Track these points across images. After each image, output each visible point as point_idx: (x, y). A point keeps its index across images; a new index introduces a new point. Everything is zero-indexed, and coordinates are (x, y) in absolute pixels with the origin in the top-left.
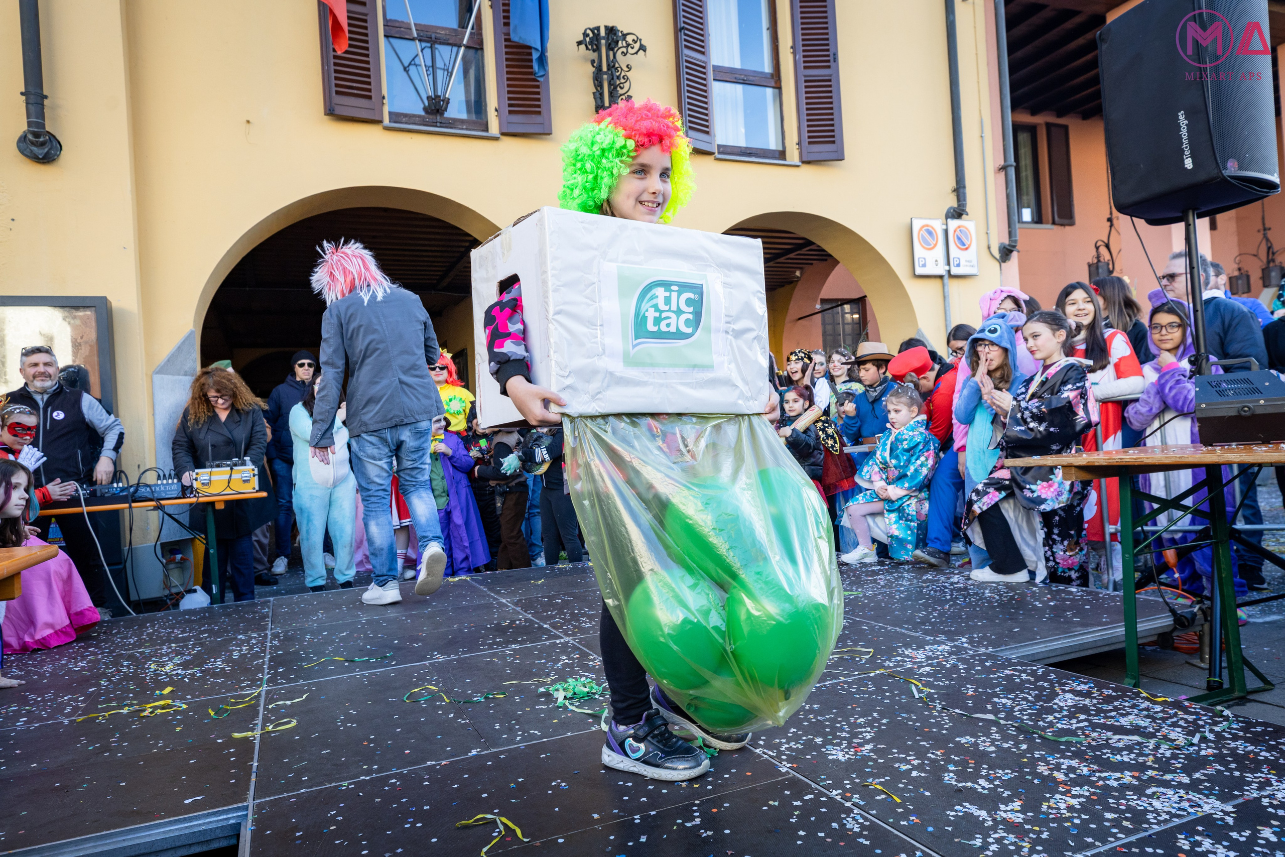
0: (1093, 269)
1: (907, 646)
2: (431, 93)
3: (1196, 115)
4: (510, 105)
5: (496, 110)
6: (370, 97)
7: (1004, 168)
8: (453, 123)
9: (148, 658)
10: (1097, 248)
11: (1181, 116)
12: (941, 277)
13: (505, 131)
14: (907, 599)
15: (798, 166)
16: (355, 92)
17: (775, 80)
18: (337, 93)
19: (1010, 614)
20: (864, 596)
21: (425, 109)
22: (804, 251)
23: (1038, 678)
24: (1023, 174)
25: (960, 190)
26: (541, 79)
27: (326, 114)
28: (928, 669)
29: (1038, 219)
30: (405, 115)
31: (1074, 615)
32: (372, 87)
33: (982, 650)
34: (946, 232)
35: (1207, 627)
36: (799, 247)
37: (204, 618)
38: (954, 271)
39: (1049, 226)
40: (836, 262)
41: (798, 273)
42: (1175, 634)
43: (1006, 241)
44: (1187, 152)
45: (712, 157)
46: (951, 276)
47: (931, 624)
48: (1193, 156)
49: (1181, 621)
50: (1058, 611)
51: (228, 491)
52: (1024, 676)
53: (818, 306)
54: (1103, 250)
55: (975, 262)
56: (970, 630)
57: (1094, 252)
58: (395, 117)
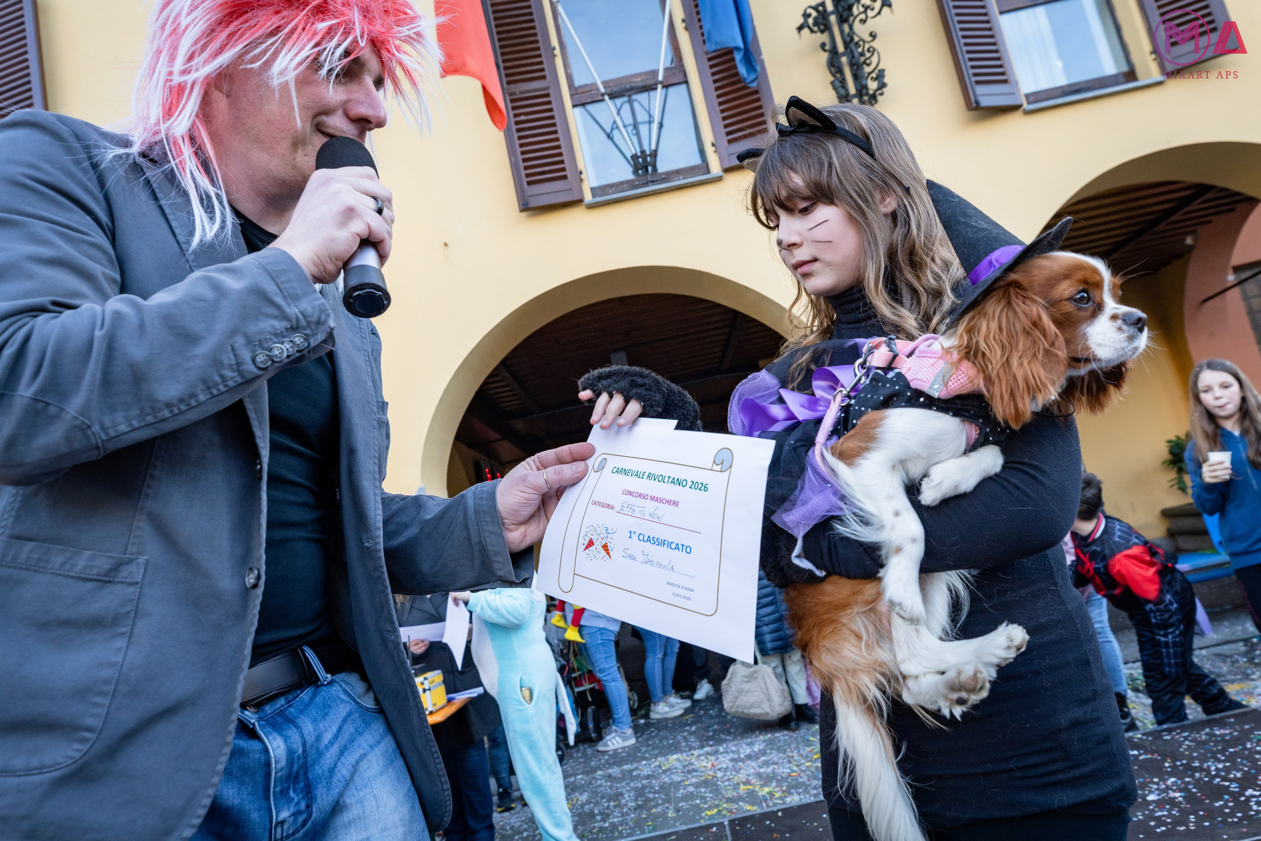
2: (636, 152)
4: (728, 134)
5: (713, 145)
6: (565, 177)
8: (667, 177)
13: (728, 165)
15: (1160, 83)
16: (548, 176)
18: (529, 183)
21: (635, 171)
22: (1197, 205)
26: (755, 84)
27: (522, 211)
30: (611, 186)
32: (566, 165)
36: (1188, 200)
41: (1189, 241)
45: (1021, 111)
53: (1231, 278)
58: (599, 190)
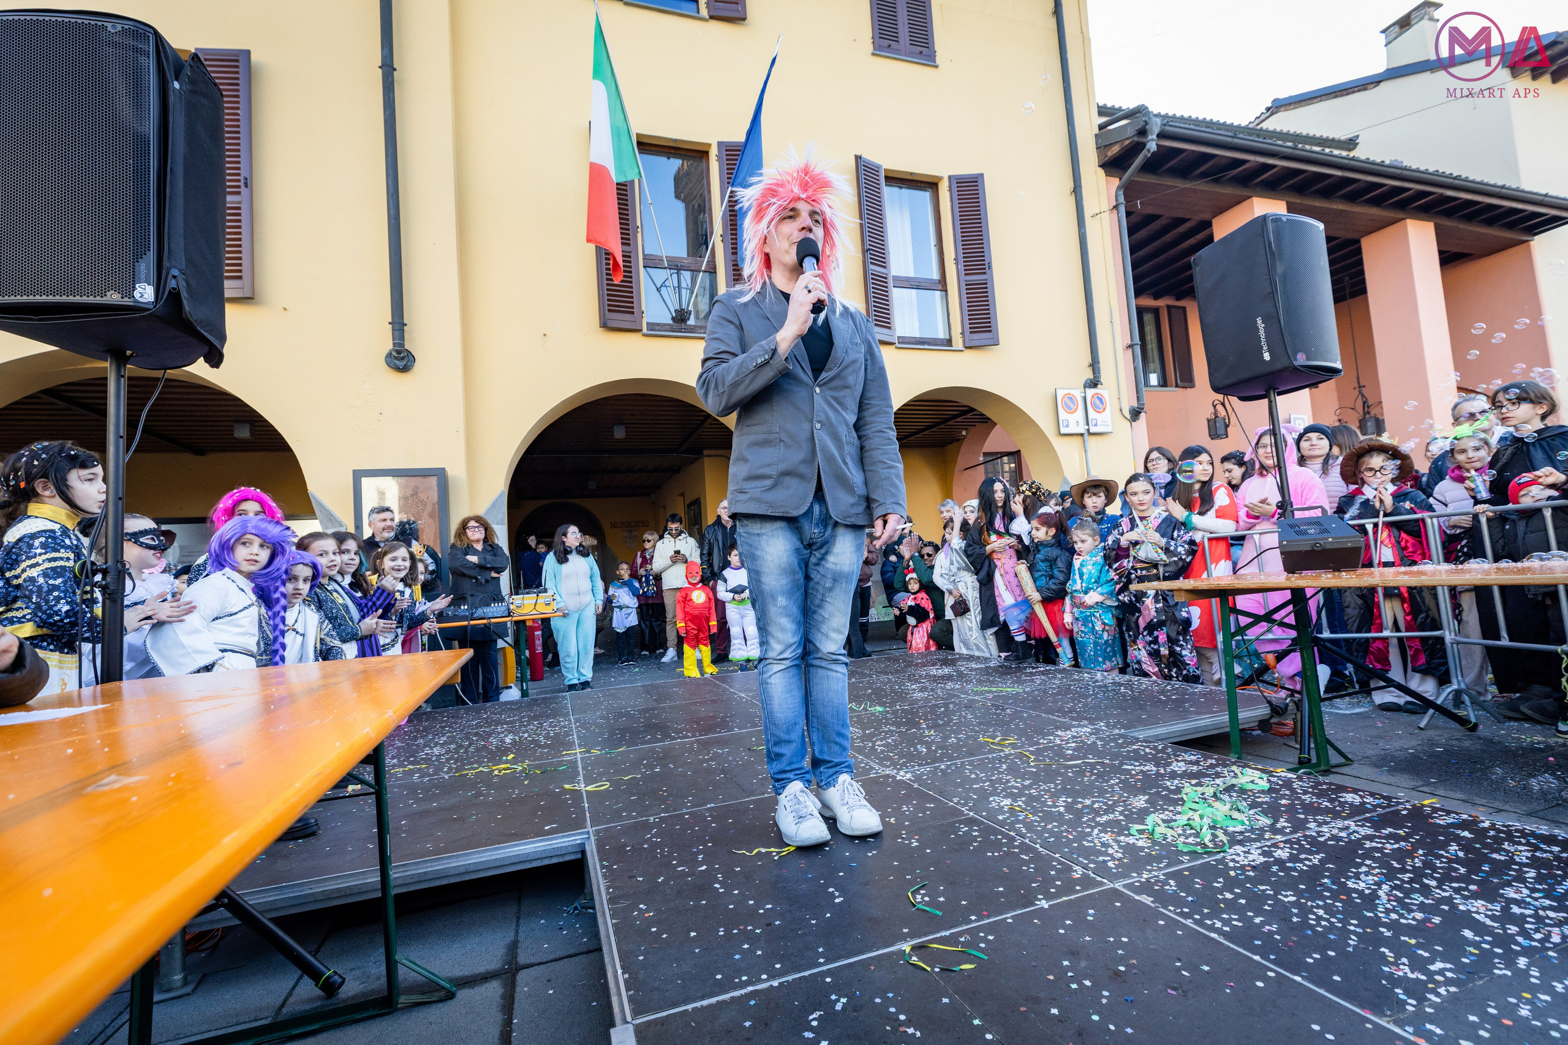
0: (1212, 423)
1: (1058, 728)
2: (678, 307)
3: (1271, 319)
6: (633, 313)
7: (1131, 346)
8: (692, 329)
9: (489, 735)
10: (1215, 406)
11: (1259, 321)
12: (1082, 435)
14: (1058, 694)
15: (962, 351)
16: (623, 309)
17: (942, 284)
18: (609, 311)
19: (1140, 705)
20: (1024, 692)
21: (673, 319)
22: (968, 416)
23: (1158, 752)
24: (1149, 347)
25: (1094, 365)
27: (601, 326)
28: (1073, 745)
29: (1164, 383)
30: (658, 324)
31: (1191, 706)
32: (635, 305)
33: (1117, 731)
34: (1085, 398)
35: (1299, 715)
36: (964, 413)
37: (521, 707)
38: (1093, 430)
39: (1173, 389)
40: (995, 424)
41: (964, 433)
42: (1273, 721)
43: (1136, 405)
44: (1265, 348)
45: (893, 346)
46: (1090, 434)
47: (1077, 712)
48: (1270, 351)
49: (1277, 710)
50: (1179, 703)
51: (534, 612)
52: (1147, 750)
53: (981, 459)
54: (1220, 408)
55: (1109, 422)
56: (1107, 717)
57: (1212, 410)
58: (652, 326)
